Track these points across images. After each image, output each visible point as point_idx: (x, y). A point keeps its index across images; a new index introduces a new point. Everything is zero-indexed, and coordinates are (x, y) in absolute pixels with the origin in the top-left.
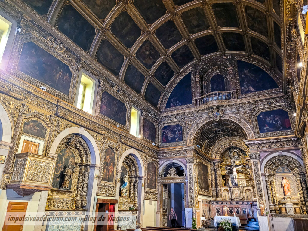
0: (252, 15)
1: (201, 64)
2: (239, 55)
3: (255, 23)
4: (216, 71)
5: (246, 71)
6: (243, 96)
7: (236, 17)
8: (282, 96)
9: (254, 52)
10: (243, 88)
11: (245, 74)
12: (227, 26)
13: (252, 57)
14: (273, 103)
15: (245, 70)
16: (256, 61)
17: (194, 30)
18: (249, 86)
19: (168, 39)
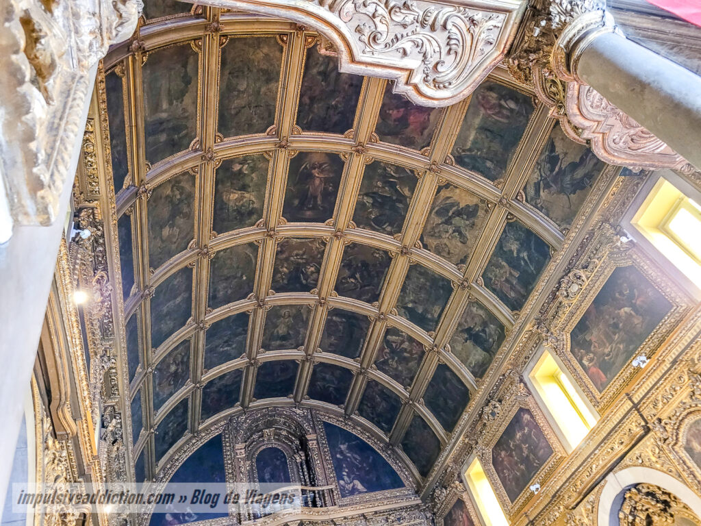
0: (394, 345)
1: (246, 419)
2: (327, 411)
3: (393, 359)
4: (269, 440)
5: (342, 447)
6: (347, 500)
7: (362, 340)
8: (417, 505)
9: (358, 410)
10: (342, 482)
11: (342, 453)
12: (334, 352)
13: (351, 419)
14: (405, 518)
15: (341, 444)
16: (359, 428)
17: (273, 343)
18: (353, 479)
19: (221, 347)
